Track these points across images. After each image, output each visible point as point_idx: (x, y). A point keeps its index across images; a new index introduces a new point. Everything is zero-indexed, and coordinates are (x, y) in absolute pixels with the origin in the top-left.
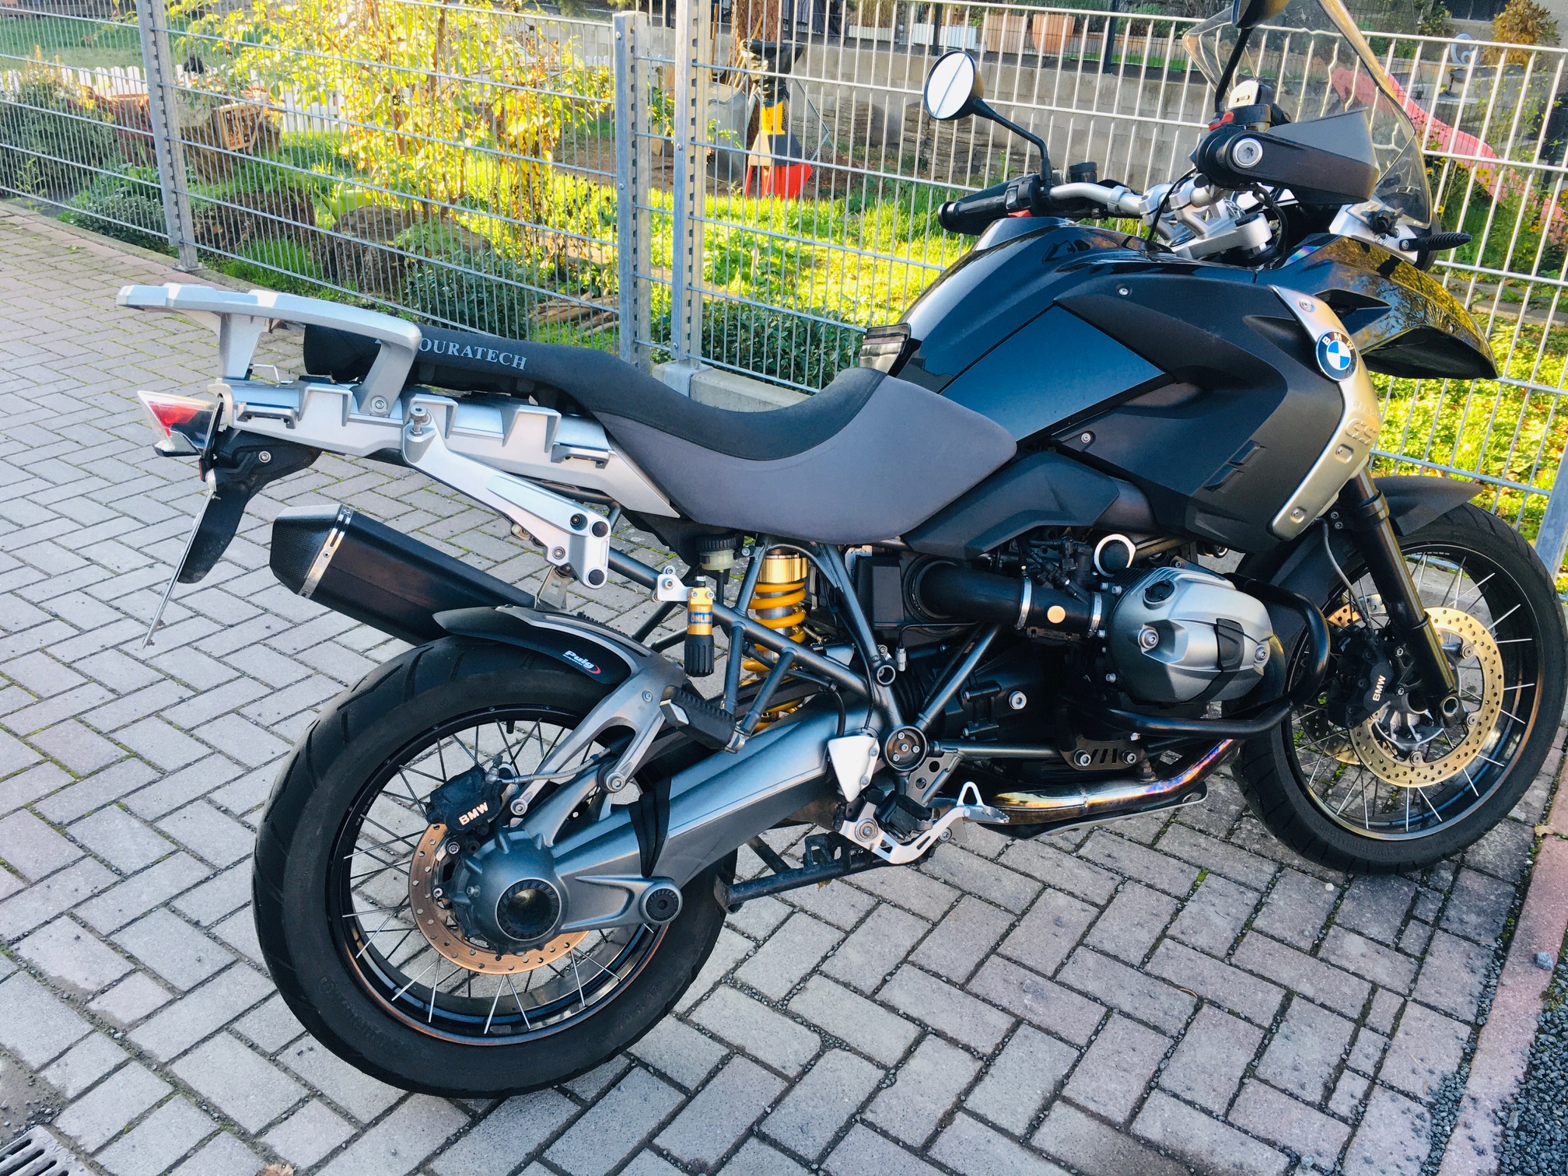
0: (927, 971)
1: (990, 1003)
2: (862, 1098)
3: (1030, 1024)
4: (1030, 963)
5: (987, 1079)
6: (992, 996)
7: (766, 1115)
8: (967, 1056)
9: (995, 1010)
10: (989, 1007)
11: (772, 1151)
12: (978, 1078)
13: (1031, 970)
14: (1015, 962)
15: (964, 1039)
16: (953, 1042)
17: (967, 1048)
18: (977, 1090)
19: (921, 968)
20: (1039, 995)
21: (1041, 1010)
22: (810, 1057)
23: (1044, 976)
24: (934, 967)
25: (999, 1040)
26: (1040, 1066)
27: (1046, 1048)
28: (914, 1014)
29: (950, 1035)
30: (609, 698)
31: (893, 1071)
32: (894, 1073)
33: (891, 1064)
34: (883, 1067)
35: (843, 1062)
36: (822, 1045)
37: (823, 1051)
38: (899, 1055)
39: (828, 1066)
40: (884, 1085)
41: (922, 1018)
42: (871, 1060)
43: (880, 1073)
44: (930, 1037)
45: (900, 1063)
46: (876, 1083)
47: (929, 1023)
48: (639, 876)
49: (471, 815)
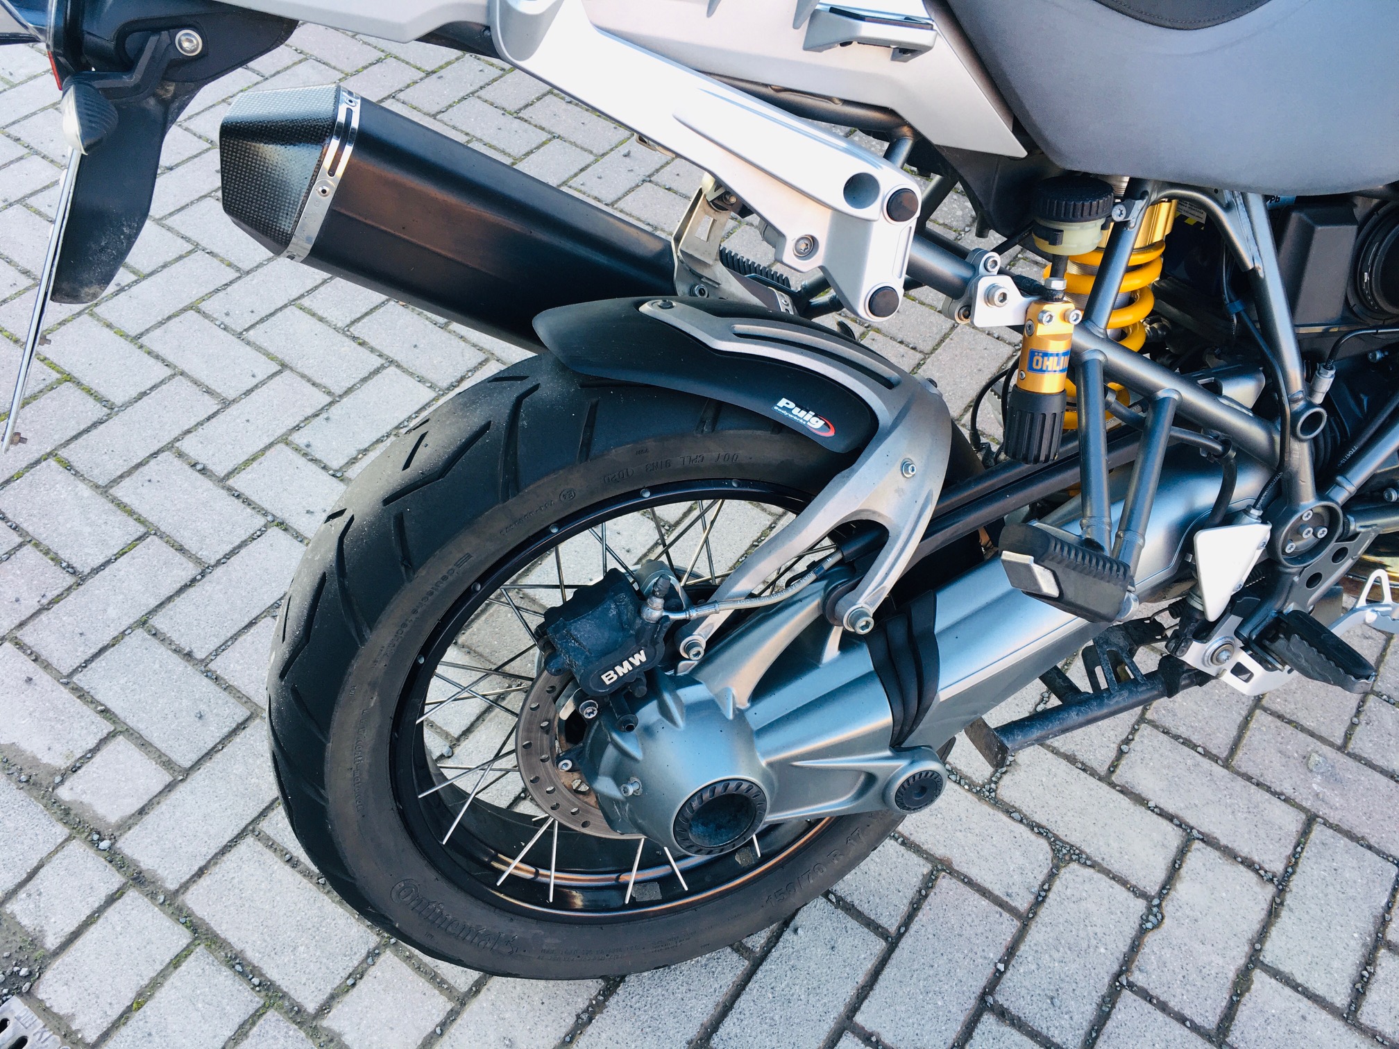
0: (1176, 737)
1: (1268, 789)
2: (1124, 947)
3: (1326, 823)
4: (1309, 724)
5: (1284, 913)
6: (1268, 779)
7: (998, 976)
8: (1250, 876)
9: (1275, 800)
10: (1267, 796)
11: (1016, 1036)
12: (1273, 913)
13: (1312, 734)
14: (1290, 722)
15: (1244, 850)
16: (1229, 853)
17: (1249, 864)
18: (1274, 932)
19: (1166, 732)
20: (1332, 778)
21: (1337, 801)
22: (1041, 878)
23: (1331, 745)
24: (1183, 731)
25: (1289, 851)
26: (1351, 892)
27: (1355, 863)
28: (1171, 808)
29: (1223, 842)
30: (849, 477)
31: (1156, 902)
32: (1159, 906)
33: (1153, 889)
34: (1142, 895)
35: (1087, 886)
36: (1055, 857)
37: (1058, 867)
38: (1160, 875)
39: (1069, 892)
40: (1149, 925)
41: (1181, 814)
42: (1123, 882)
43: (1140, 905)
44: (1197, 845)
45: (1163, 888)
46: (1138, 921)
47: (1192, 823)
48: (888, 753)
49: (621, 671)
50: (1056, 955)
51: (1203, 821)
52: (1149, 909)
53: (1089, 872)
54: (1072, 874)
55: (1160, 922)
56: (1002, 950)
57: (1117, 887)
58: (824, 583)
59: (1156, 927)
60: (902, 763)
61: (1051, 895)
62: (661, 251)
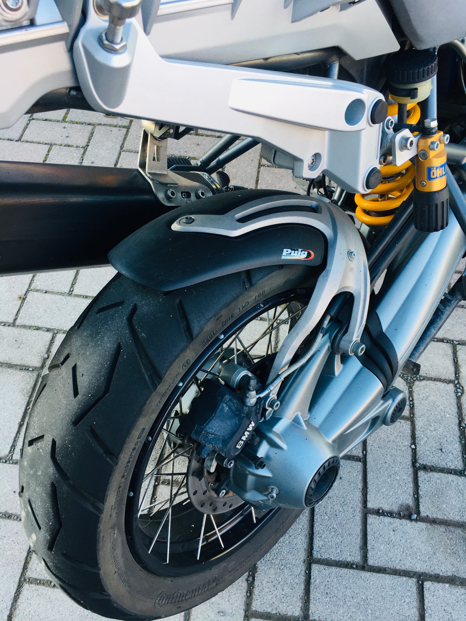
2: (456, 410)
7: (414, 452)
11: (436, 475)
30: (327, 276)
31: (456, 382)
32: (458, 383)
33: (452, 377)
34: (450, 382)
35: (427, 390)
38: (452, 369)
39: (421, 396)
40: (459, 394)
41: (445, 336)
42: (440, 380)
43: (451, 386)
44: (459, 347)
45: (456, 374)
46: (454, 395)
47: (452, 338)
49: (244, 438)
50: (432, 428)
51: (456, 335)
52: (455, 386)
53: (424, 382)
55: (463, 390)
56: (409, 438)
57: (438, 383)
58: (327, 336)
59: (462, 393)
61: (415, 402)
62: (136, 176)
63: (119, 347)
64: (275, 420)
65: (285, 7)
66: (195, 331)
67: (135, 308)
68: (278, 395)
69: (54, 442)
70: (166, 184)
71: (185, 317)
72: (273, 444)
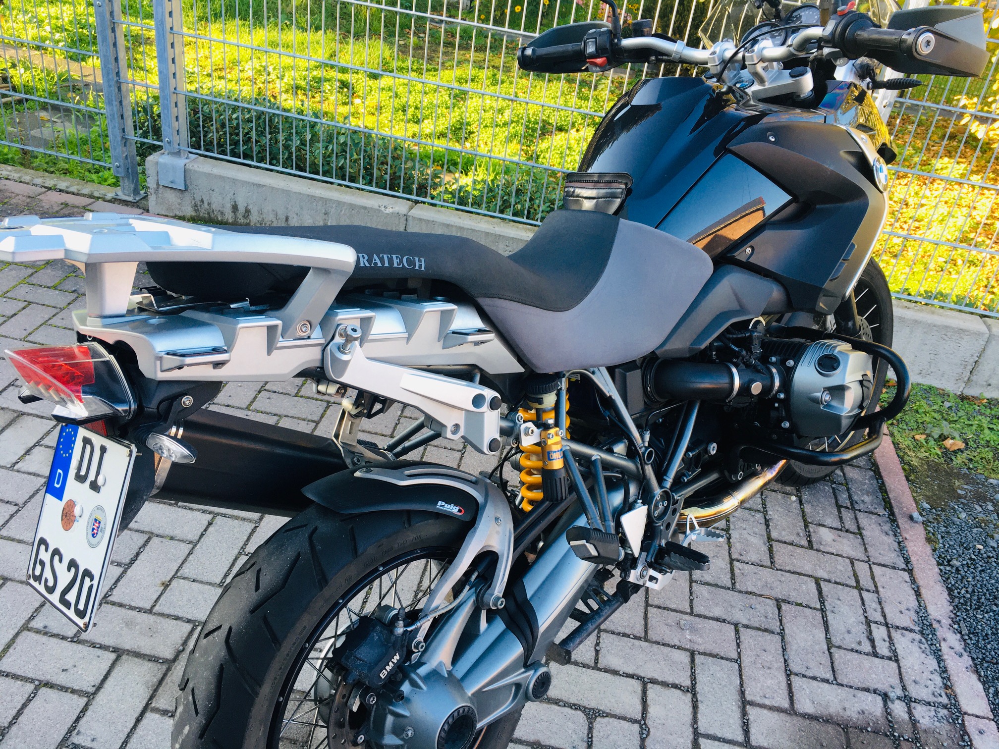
0: (619, 634)
1: (668, 645)
3: (699, 653)
4: (673, 606)
5: (700, 705)
6: (667, 640)
8: (678, 691)
9: (673, 650)
10: (669, 649)
12: (695, 707)
13: (676, 611)
14: (664, 608)
15: (670, 680)
16: (665, 684)
17: (675, 686)
18: (699, 716)
19: (613, 633)
20: (693, 630)
21: (700, 640)
22: (586, 732)
23: (686, 613)
24: (621, 629)
25: (690, 673)
26: (724, 683)
27: (719, 669)
28: (631, 672)
29: (660, 679)
30: (475, 532)
31: (643, 722)
32: (645, 724)
33: (639, 716)
34: (635, 721)
35: (609, 727)
36: (588, 718)
37: (591, 723)
38: (639, 708)
39: (602, 734)
40: (644, 736)
41: (636, 672)
42: (624, 718)
43: (636, 727)
44: (649, 685)
45: (643, 714)
46: (639, 736)
47: (642, 675)
48: (523, 670)
49: (388, 668)
51: (648, 672)
52: (641, 727)
53: (607, 719)
54: (600, 724)
55: (649, 732)
57: (623, 722)
58: (473, 589)
59: (648, 735)
60: (532, 672)
61: (594, 739)
62: (330, 444)
63: (299, 554)
64: (420, 664)
65: (439, 341)
66: (360, 551)
67: (316, 529)
68: (426, 639)
69: (230, 629)
70: (354, 453)
71: (354, 539)
72: (414, 684)
